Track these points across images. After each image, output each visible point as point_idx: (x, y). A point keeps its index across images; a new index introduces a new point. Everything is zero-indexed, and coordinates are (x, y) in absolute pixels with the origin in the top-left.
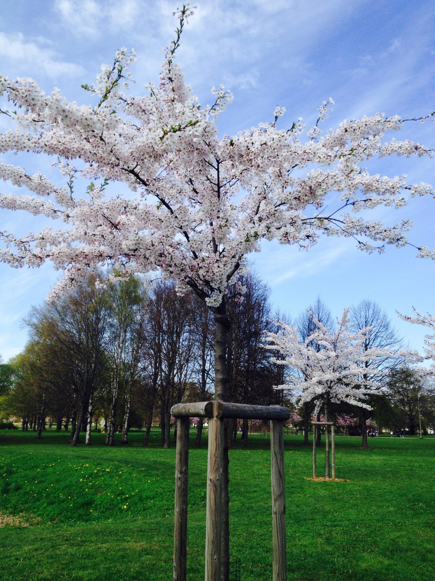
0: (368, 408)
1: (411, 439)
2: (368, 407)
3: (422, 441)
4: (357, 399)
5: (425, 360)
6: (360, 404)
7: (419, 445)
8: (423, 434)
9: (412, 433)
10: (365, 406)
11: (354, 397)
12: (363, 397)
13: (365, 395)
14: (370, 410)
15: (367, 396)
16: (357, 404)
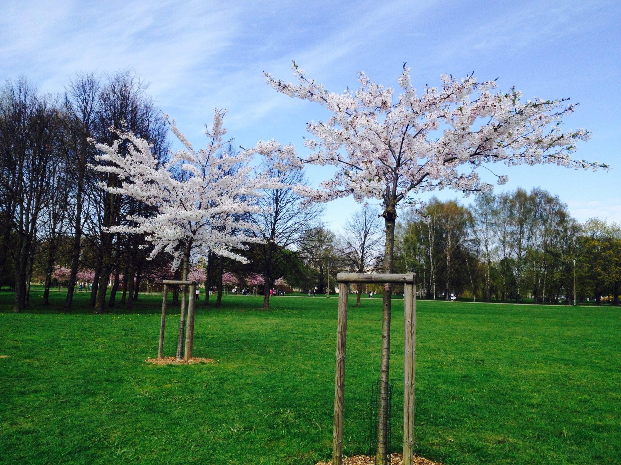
0: (242, 261)
1: (318, 298)
2: (244, 260)
3: (329, 300)
4: (231, 248)
5: (307, 165)
6: (232, 256)
7: (324, 305)
8: (330, 293)
9: (321, 291)
10: (239, 258)
11: (226, 245)
12: (241, 247)
13: (244, 243)
14: (245, 263)
15: (247, 246)
16: (228, 256)
